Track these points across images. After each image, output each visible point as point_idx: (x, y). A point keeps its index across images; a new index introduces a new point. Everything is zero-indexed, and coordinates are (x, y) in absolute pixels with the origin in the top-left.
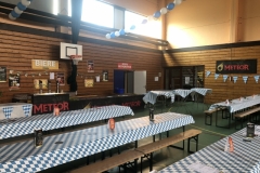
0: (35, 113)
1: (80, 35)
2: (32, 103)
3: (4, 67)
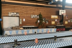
0: (57, 31)
1: (65, 7)
2: (56, 28)
3: (45, 18)
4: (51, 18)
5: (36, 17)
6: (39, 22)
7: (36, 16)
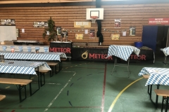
3: (60, 27)
4: (75, 27)
5: (43, 26)
6: (48, 33)
7: (43, 23)
